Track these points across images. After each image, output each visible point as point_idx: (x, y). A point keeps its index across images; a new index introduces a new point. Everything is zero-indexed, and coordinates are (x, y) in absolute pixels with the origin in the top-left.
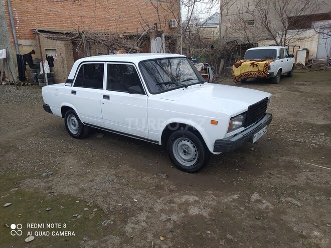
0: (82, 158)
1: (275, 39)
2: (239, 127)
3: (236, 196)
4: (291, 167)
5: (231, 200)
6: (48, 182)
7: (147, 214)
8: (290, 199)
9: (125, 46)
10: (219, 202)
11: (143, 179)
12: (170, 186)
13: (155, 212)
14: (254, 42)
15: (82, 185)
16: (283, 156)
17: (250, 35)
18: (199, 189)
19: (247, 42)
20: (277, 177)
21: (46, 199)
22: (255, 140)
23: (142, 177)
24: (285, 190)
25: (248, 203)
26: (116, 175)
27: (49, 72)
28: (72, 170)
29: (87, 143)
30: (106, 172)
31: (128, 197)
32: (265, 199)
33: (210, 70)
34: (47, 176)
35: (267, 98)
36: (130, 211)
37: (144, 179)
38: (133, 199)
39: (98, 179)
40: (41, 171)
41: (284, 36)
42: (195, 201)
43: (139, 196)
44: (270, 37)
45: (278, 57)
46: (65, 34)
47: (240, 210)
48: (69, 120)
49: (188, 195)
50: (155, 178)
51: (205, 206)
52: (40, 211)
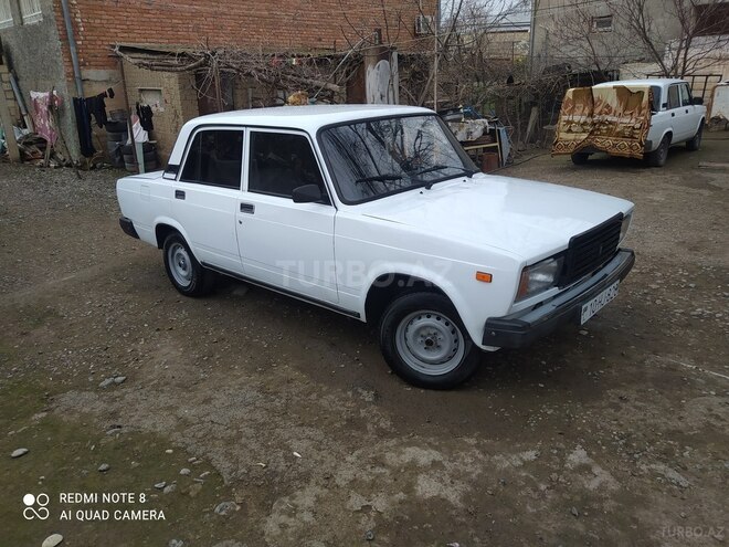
0: (195, 345)
1: (660, 60)
2: (547, 287)
3: (530, 455)
4: (673, 382)
5: (519, 463)
6: (114, 400)
7: (318, 490)
8: (661, 467)
9: (309, 81)
10: (489, 468)
11: (321, 400)
12: (379, 420)
13: (337, 486)
14: (611, 67)
15: (185, 411)
16: (655, 353)
17: (601, 52)
18: (446, 430)
19: (595, 68)
20: (635, 407)
21: (103, 442)
22: (585, 317)
23: (320, 396)
24: (652, 442)
25: (559, 472)
26: (261, 390)
27: (146, 139)
28: (169, 374)
29: (210, 307)
30: (241, 380)
31: (283, 445)
32: (600, 463)
33: (503, 135)
34: (114, 386)
35: (621, 215)
36: (281, 482)
37: (324, 402)
38: (291, 451)
39: (221, 399)
40: (102, 373)
41: (683, 52)
42: (434, 462)
43: (306, 444)
44: (647, 56)
45: (664, 105)
46: (179, 55)
47: (536, 489)
48: (172, 256)
49: (418, 446)
50: (347, 400)
51: (455, 476)
52: (85, 472)
